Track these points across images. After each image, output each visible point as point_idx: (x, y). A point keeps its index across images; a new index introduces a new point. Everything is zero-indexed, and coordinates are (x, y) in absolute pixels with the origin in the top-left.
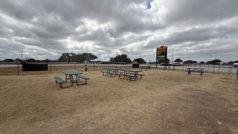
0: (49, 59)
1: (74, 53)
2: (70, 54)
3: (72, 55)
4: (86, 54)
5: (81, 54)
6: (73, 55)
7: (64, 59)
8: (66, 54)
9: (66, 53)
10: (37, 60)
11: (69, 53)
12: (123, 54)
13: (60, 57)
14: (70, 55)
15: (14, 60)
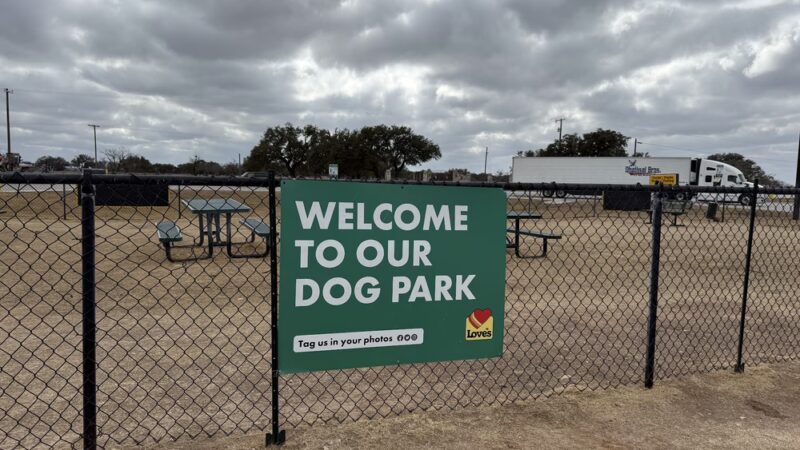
0: (207, 160)
1: (320, 128)
2: (299, 131)
3: (309, 139)
4: (381, 130)
5: (356, 133)
6: (314, 141)
7: (274, 157)
8: (281, 132)
9: (283, 126)
10: (157, 165)
11: (295, 127)
12: (595, 130)
13: (255, 151)
14: (301, 138)
15: (68, 164)
